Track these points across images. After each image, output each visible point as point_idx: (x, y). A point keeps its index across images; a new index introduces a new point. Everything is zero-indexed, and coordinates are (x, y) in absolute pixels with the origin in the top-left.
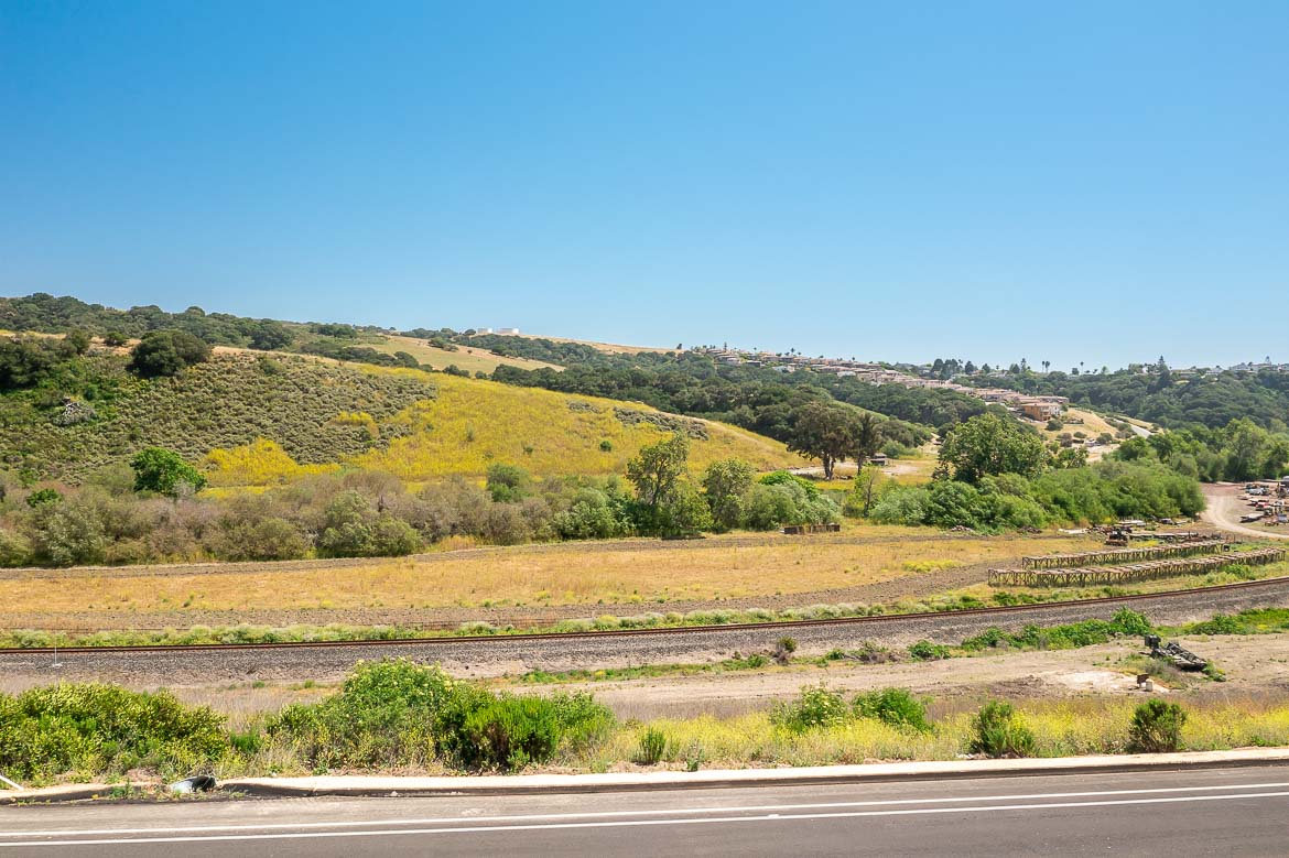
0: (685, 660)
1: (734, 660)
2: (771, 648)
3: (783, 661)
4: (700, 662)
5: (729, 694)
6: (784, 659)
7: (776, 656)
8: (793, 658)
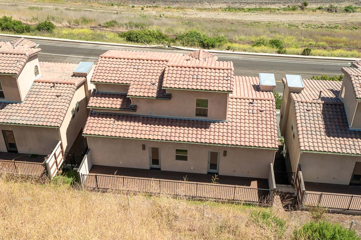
0: (273, 7)
1: (287, 8)
2: (300, 4)
3: (302, 9)
4: (277, 8)
5: (281, 19)
6: (303, 8)
7: (301, 7)
8: (306, 8)
